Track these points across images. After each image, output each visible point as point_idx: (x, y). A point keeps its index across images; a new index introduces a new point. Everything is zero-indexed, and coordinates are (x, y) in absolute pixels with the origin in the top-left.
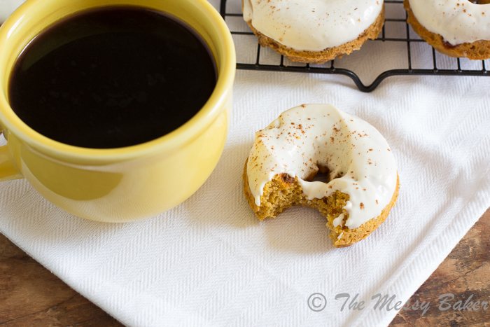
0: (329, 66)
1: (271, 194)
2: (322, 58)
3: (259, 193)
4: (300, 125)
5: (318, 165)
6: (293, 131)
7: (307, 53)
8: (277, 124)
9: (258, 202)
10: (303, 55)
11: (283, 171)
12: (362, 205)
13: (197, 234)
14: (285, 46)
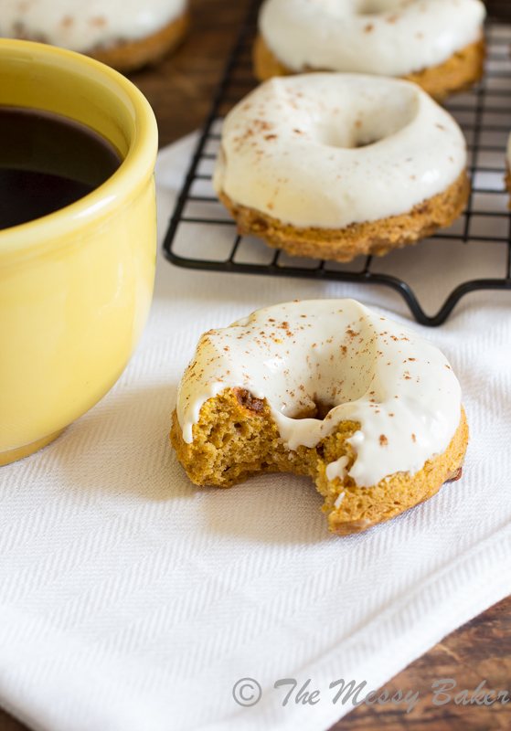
1: (215, 429)
3: (191, 418)
4: (284, 324)
5: (315, 400)
6: (269, 330)
7: (316, 232)
8: (245, 322)
9: (188, 436)
10: (310, 237)
11: (240, 384)
12: (383, 439)
13: (73, 504)
14: (278, 221)
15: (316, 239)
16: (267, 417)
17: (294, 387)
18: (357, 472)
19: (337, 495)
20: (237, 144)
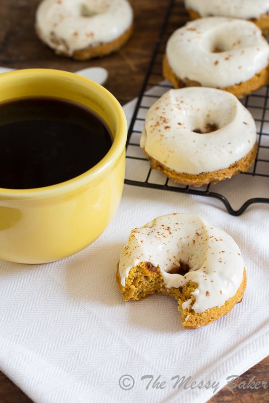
0: (204, 190)
1: (136, 279)
2: (197, 180)
3: (125, 275)
4: (168, 228)
5: (181, 263)
6: (161, 231)
7: (186, 175)
8: (151, 225)
9: (123, 283)
10: (182, 177)
11: (147, 260)
12: (207, 293)
13: (73, 306)
14: (169, 168)
15: (185, 178)
16: (159, 273)
17: (171, 257)
18: (196, 307)
19: (186, 316)
20: (152, 129)
